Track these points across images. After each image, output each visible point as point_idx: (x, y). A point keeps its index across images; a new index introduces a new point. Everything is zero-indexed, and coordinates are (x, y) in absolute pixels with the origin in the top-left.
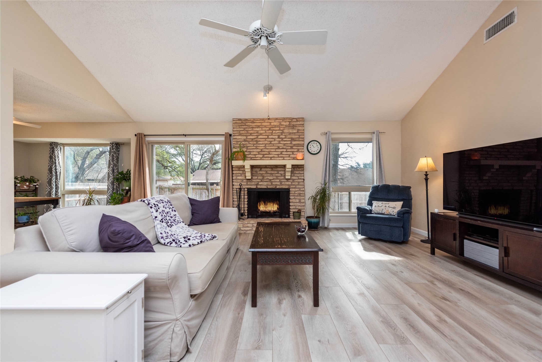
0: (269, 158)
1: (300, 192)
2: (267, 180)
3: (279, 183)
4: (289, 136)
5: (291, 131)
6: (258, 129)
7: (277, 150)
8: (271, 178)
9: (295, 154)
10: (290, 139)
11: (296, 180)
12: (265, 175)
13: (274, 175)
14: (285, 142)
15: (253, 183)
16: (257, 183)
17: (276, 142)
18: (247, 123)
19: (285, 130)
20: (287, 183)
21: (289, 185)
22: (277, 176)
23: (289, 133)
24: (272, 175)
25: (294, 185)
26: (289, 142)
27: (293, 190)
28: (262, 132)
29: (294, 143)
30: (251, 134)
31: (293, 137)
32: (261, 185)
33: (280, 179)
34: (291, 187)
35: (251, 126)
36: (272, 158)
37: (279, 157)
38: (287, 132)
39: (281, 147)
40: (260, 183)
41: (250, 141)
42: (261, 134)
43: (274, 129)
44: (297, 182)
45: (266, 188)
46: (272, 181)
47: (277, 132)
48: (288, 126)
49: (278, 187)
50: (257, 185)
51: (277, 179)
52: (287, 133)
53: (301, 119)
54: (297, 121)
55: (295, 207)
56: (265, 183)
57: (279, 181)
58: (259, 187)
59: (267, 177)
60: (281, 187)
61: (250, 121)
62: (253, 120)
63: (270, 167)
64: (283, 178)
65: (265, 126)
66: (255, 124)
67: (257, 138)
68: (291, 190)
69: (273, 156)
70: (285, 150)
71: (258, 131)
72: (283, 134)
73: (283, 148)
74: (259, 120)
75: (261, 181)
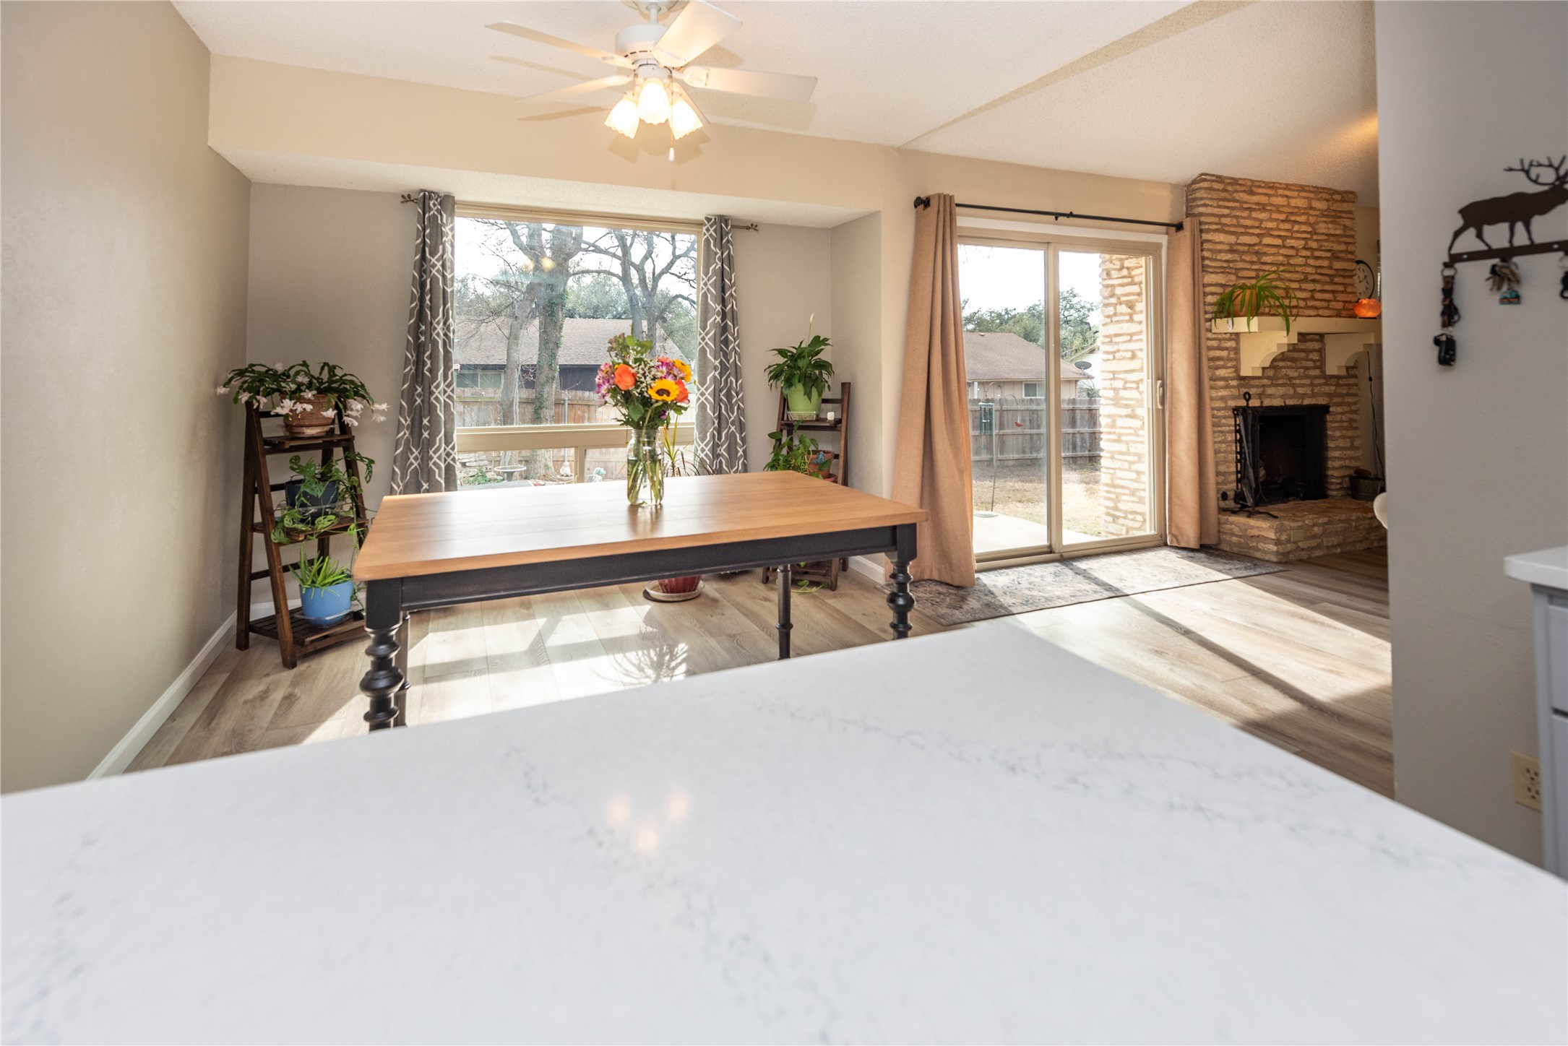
1: (1351, 416)
3: (1309, 391)
4: (1326, 244)
6: (1262, 216)
7: (1304, 286)
9: (1338, 301)
10: (1328, 254)
11: (1344, 381)
13: (1298, 364)
14: (1319, 263)
16: (1262, 389)
17: (1300, 261)
18: (1236, 191)
19: (1320, 225)
20: (1327, 389)
21: (1330, 395)
22: (1306, 368)
23: (1327, 235)
24: (1294, 365)
25: (1339, 395)
26: (1326, 263)
27: (1339, 409)
29: (1337, 265)
31: (1335, 247)
32: (1269, 396)
33: (1312, 378)
34: (1334, 400)
35: (1246, 203)
37: (1307, 307)
38: (1325, 231)
39: (1311, 277)
40: (1269, 391)
41: (1244, 252)
42: (1268, 232)
44: (1345, 385)
45: (1283, 404)
46: (1294, 381)
47: (1304, 228)
48: (1326, 213)
49: (1306, 402)
50: (1262, 396)
51: (1305, 376)
52: (1323, 234)
53: (1350, 196)
54: (1343, 201)
56: (1281, 391)
57: (1308, 381)
58: (1266, 402)
59: (1283, 372)
60: (1313, 401)
61: (1243, 189)
62: (1249, 183)
64: (1317, 372)
65: (1278, 209)
66: (1256, 199)
68: (1331, 409)
70: (1318, 287)
71: (1261, 221)
72: (1315, 237)
73: (1314, 281)
74: (1263, 187)
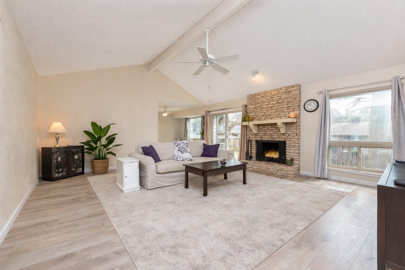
0: (270, 119)
1: (295, 144)
2: (268, 135)
3: (277, 137)
5: (287, 96)
7: (276, 112)
8: (271, 133)
10: (286, 103)
11: (292, 135)
12: (267, 131)
13: (273, 131)
15: (259, 137)
17: (275, 106)
18: (255, 96)
20: (283, 137)
21: (285, 138)
24: (271, 131)
25: (289, 138)
27: (288, 142)
28: (265, 100)
29: (290, 105)
30: (258, 103)
31: (289, 100)
32: (264, 138)
33: (278, 134)
34: (287, 140)
36: (272, 118)
37: (277, 117)
40: (263, 137)
41: (257, 108)
42: (265, 102)
43: (274, 97)
45: (268, 140)
46: (272, 135)
47: (276, 98)
48: (285, 93)
49: (276, 140)
50: (262, 138)
51: (276, 133)
52: (284, 98)
55: (290, 156)
56: (267, 137)
57: (277, 135)
58: (263, 139)
59: (268, 132)
60: (278, 140)
61: (258, 95)
62: (259, 93)
63: (270, 125)
65: (268, 96)
66: (261, 96)
67: (262, 105)
68: (286, 142)
69: (272, 117)
70: (282, 111)
71: (263, 100)
74: (263, 93)
75: (264, 135)
